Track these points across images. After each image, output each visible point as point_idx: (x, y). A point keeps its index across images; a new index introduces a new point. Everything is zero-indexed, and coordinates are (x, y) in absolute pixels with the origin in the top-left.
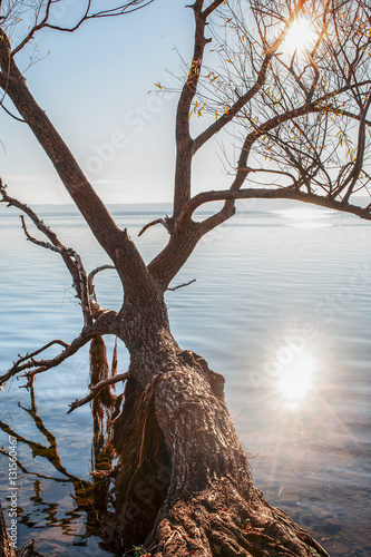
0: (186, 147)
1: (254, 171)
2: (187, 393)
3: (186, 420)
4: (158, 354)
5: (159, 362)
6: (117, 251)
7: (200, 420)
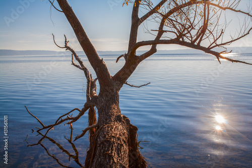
0: (136, 22)
1: (166, 31)
2: (108, 135)
3: (102, 148)
4: (108, 116)
5: (106, 120)
6: (97, 69)
7: (108, 148)
